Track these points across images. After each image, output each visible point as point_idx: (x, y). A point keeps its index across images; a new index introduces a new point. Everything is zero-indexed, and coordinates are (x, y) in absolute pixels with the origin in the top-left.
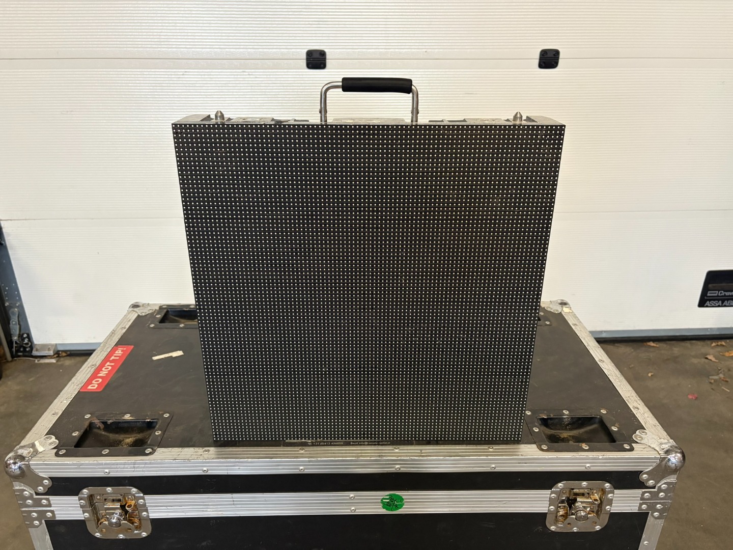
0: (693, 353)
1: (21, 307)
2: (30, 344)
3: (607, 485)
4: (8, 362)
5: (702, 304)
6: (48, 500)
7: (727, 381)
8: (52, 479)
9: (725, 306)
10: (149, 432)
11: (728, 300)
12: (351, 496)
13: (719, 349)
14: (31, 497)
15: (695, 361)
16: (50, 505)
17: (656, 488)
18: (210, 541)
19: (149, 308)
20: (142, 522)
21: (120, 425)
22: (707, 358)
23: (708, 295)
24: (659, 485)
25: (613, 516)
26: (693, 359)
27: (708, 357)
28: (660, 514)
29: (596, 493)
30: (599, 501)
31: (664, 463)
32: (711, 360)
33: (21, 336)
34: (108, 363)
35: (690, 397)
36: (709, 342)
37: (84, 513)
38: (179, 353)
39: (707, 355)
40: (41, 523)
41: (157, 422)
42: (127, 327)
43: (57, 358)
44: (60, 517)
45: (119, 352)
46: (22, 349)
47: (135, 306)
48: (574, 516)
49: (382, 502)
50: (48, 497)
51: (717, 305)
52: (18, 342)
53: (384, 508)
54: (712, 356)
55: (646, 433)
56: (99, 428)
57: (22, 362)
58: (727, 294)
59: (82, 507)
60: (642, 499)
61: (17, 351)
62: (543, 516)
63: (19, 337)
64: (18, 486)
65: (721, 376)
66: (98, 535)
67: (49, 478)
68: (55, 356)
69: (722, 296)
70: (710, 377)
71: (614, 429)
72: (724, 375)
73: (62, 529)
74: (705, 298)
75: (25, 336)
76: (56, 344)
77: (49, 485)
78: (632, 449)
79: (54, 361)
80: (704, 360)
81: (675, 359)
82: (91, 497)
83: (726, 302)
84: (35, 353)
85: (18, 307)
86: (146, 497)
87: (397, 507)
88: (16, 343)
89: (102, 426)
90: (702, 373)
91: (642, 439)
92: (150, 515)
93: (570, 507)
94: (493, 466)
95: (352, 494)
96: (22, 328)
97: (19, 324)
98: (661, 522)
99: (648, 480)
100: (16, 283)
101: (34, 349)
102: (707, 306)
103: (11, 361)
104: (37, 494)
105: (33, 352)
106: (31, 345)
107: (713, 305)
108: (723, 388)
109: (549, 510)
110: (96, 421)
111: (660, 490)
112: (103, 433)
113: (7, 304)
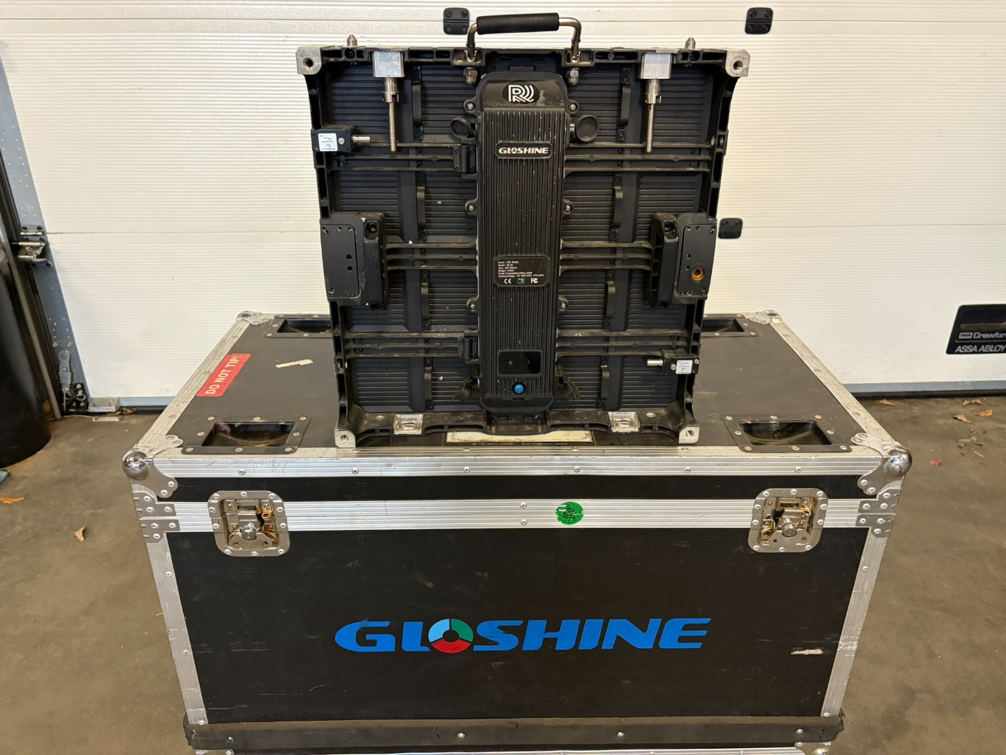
0: (939, 413)
1: (74, 348)
2: (85, 397)
3: (820, 493)
4: (56, 420)
5: (951, 349)
6: (172, 507)
7: (981, 445)
8: (178, 479)
9: (982, 352)
10: (285, 436)
11: (985, 344)
12: (522, 504)
13: (973, 408)
14: (152, 504)
15: (941, 422)
16: (174, 514)
17: (878, 497)
18: (356, 561)
19: (263, 317)
20: (280, 535)
21: (250, 429)
22: (956, 418)
23: (960, 337)
24: (880, 494)
25: (827, 532)
26: (938, 420)
27: (959, 417)
28: (882, 530)
29: (807, 504)
30: (810, 513)
31: (886, 464)
32: (961, 420)
33: (73, 386)
34: (224, 371)
35: (932, 463)
36: (959, 400)
37: (213, 523)
38: (308, 362)
39: (956, 414)
40: (162, 536)
41: (293, 426)
42: (239, 336)
43: (120, 417)
44: (184, 529)
45: (234, 360)
46: (74, 405)
47: (245, 315)
48: (781, 531)
49: (558, 513)
50: (172, 503)
51: (971, 351)
52: (69, 394)
53: (559, 520)
54: (963, 416)
55: (867, 436)
56: (225, 432)
57: (75, 421)
58: (985, 336)
59: (211, 515)
60: (861, 510)
61: (69, 406)
62: (745, 532)
63: (70, 388)
64: (137, 488)
65: (974, 438)
66: (228, 551)
67: (175, 478)
68: (118, 413)
69: (978, 339)
70: (959, 440)
71: (830, 432)
72: (978, 437)
73: (186, 545)
74: (956, 341)
75: (79, 386)
76: (119, 398)
77: (174, 487)
78: (849, 450)
79: (116, 419)
80: (951, 421)
81: (914, 420)
82: (222, 503)
83: (983, 347)
84: (91, 409)
85: (69, 349)
86: (287, 504)
87: (575, 520)
88: (67, 395)
89: (228, 429)
90: (949, 436)
91: (862, 441)
92: (289, 527)
93: (776, 521)
94: (688, 468)
95: (523, 502)
96: (74, 377)
97: (71, 371)
98: (883, 541)
99: (867, 486)
100: (67, 317)
101: (90, 405)
102: (958, 353)
103: (61, 420)
104: (160, 499)
105: (89, 408)
106: (87, 399)
107: (966, 351)
108: (975, 452)
109: (752, 524)
110: (222, 424)
111: (882, 500)
112: (230, 438)
113: (55, 344)
